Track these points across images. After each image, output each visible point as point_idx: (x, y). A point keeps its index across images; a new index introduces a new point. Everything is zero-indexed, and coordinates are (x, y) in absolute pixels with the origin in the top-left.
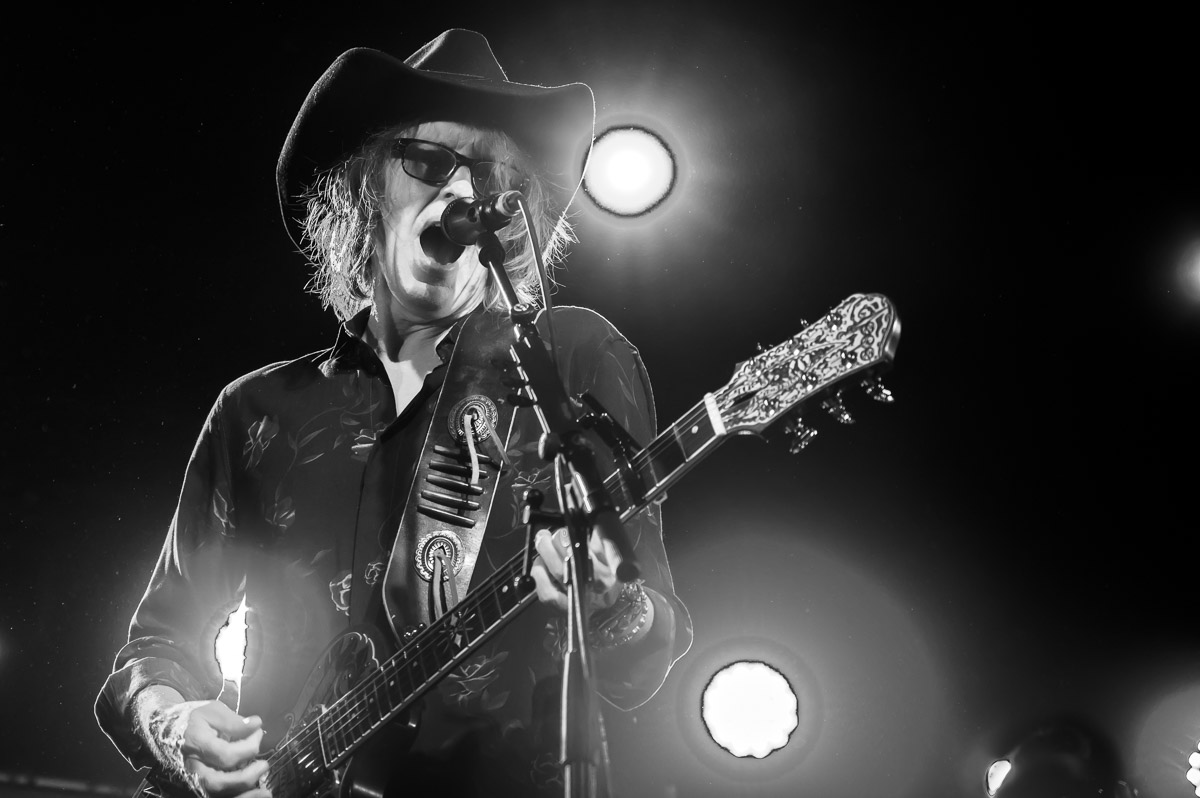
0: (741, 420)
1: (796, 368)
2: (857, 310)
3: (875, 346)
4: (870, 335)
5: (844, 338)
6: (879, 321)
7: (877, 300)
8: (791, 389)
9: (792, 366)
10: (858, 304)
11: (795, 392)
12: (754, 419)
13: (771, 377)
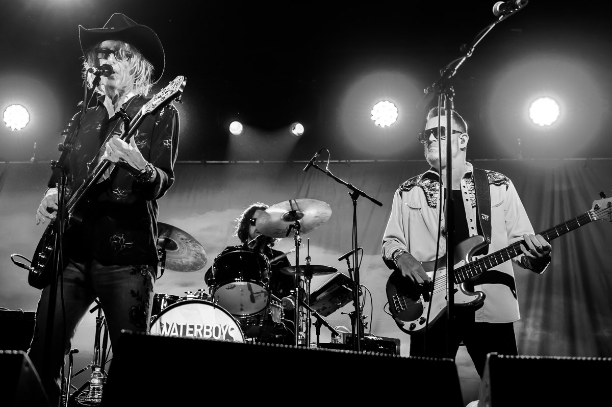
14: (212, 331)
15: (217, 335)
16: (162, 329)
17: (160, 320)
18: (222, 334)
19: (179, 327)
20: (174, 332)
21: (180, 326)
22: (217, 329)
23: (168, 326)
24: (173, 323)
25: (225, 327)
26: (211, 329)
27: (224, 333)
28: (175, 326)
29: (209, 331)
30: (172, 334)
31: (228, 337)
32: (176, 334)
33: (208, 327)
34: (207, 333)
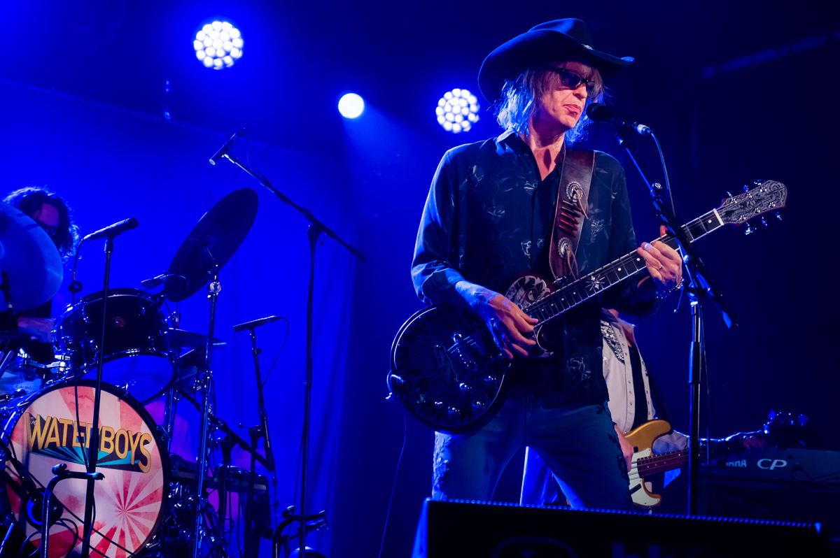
0: (730, 221)
1: (750, 204)
2: (772, 187)
3: (781, 201)
4: (778, 197)
5: (768, 196)
6: (781, 192)
7: (779, 184)
8: (749, 212)
9: (748, 203)
10: (771, 184)
11: (751, 213)
12: (735, 221)
13: (740, 206)
14: (114, 441)
15: (122, 451)
16: (32, 427)
17: (31, 410)
18: (130, 449)
19: (61, 426)
20: (53, 435)
21: (63, 424)
22: (122, 437)
23: (43, 422)
24: (52, 419)
25: (135, 437)
26: (112, 437)
27: (134, 447)
28: (55, 424)
29: (110, 440)
30: (50, 440)
31: (139, 455)
32: (56, 439)
33: (108, 434)
34: (107, 445)
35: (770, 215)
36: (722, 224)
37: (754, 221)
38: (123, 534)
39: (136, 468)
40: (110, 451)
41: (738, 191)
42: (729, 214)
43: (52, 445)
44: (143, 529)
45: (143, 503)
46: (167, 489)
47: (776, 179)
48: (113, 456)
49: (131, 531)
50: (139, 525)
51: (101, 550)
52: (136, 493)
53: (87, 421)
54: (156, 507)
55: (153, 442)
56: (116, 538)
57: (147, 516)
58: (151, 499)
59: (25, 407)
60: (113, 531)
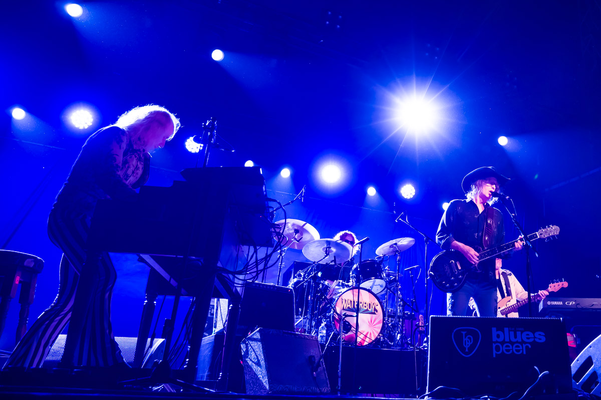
0: (541, 236)
2: (555, 227)
3: (558, 232)
5: (554, 230)
6: (558, 230)
9: (547, 232)
11: (548, 235)
12: (543, 237)
13: (544, 232)
15: (370, 308)
16: (342, 302)
17: (342, 297)
18: (372, 308)
19: (351, 302)
20: (349, 304)
22: (370, 304)
23: (345, 301)
25: (374, 304)
28: (349, 301)
29: (366, 305)
30: (348, 306)
31: (375, 310)
32: (350, 306)
33: (365, 303)
34: (365, 307)
35: (553, 236)
36: (539, 237)
37: (548, 238)
38: (371, 334)
39: (374, 313)
40: (366, 308)
41: (544, 228)
42: (541, 234)
43: (349, 307)
44: (377, 332)
45: (377, 324)
46: (384, 319)
47: (557, 225)
48: (367, 310)
49: (373, 333)
50: (376, 331)
51: (364, 339)
52: (375, 321)
53: (356, 300)
54: (381, 325)
55: (379, 305)
56: (368, 336)
57: (378, 328)
58: (379, 323)
59: (340, 296)
60: (368, 333)
